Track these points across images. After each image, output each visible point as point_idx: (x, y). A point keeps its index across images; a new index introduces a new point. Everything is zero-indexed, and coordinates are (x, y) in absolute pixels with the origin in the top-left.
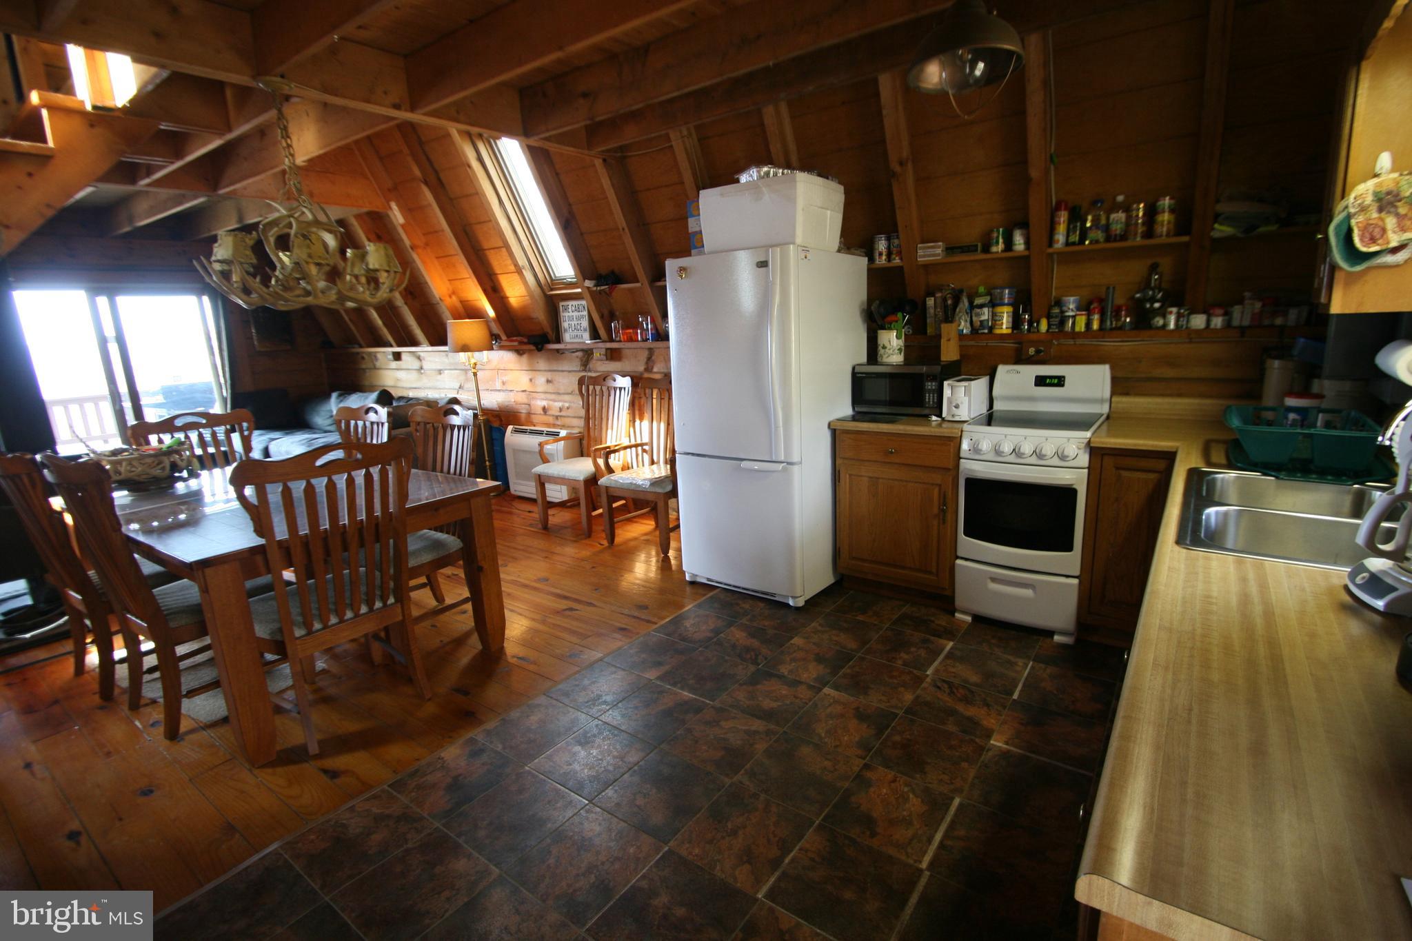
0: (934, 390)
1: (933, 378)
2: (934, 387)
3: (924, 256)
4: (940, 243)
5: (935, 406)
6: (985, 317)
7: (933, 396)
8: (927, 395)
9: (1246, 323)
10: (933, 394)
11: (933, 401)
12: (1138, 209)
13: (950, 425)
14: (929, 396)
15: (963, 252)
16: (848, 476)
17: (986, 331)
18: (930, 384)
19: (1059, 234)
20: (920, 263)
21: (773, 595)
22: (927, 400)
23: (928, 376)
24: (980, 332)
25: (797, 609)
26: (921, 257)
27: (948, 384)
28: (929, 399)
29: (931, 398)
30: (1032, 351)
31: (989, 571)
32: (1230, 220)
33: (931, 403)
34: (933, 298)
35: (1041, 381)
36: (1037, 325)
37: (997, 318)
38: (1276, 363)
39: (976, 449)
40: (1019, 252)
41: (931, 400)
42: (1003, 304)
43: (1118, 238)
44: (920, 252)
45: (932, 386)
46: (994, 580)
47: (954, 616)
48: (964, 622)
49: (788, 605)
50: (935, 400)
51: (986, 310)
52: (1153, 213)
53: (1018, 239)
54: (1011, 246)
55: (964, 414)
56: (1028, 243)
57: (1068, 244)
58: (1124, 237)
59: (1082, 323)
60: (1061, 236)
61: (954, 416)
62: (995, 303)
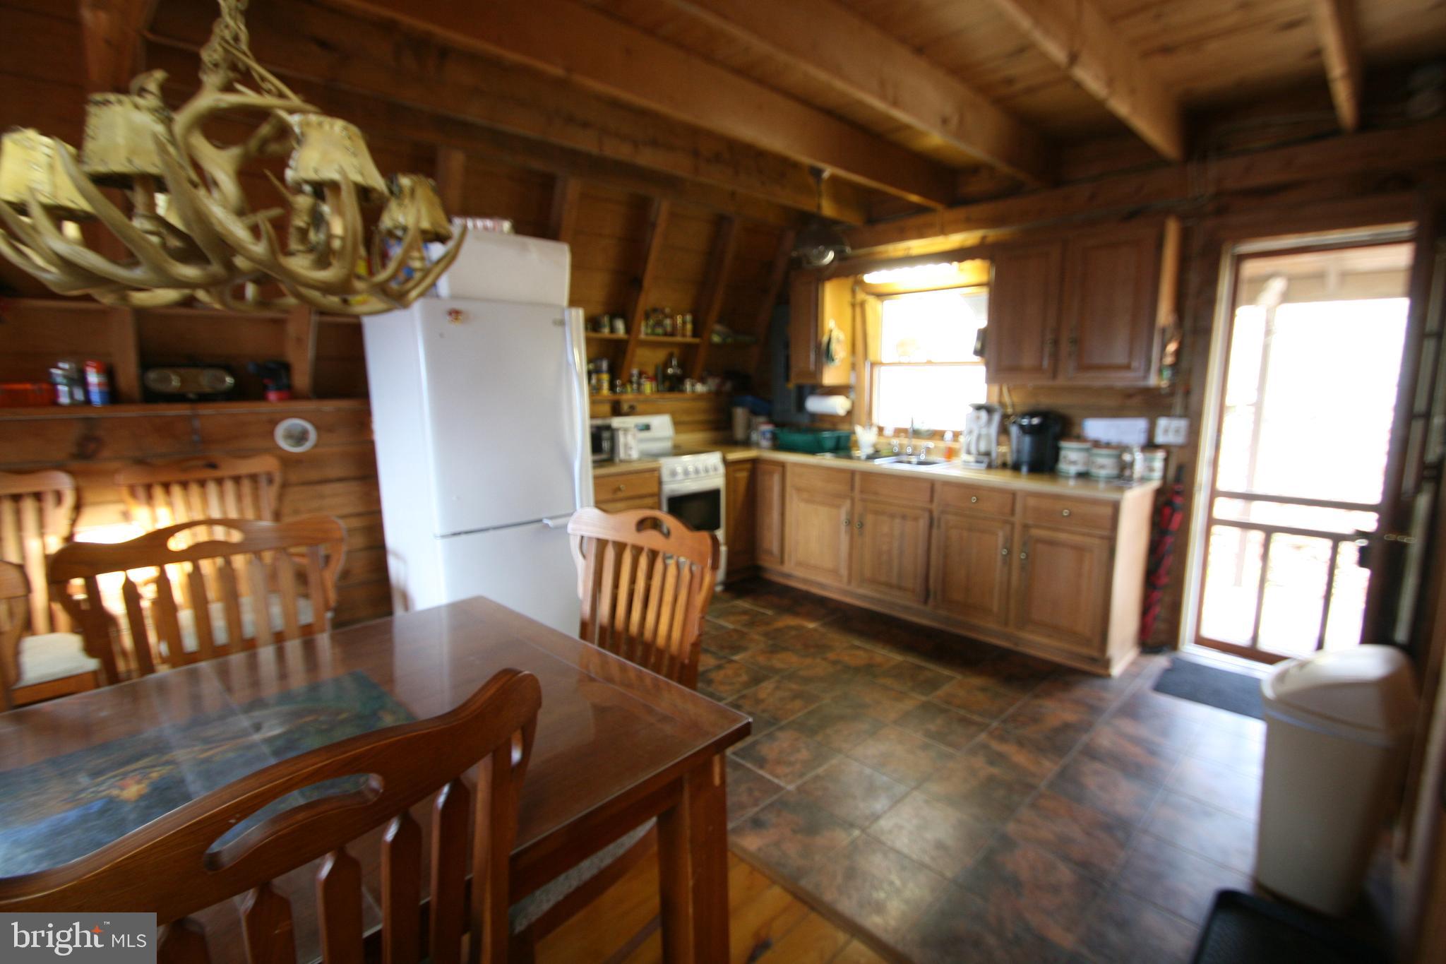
1: (607, 428)
6: (594, 381)
9: (715, 389)
12: (678, 319)
13: (630, 463)
17: (595, 392)
19: (642, 327)
27: (622, 432)
30: (626, 406)
35: (640, 427)
36: (625, 388)
37: (602, 382)
38: (739, 410)
40: (620, 335)
42: (604, 372)
43: (669, 335)
51: (594, 375)
52: (684, 323)
53: (620, 326)
54: (613, 330)
55: (635, 455)
56: (628, 330)
57: (647, 334)
58: (672, 334)
59: (648, 387)
60: (643, 329)
61: (630, 456)
62: (598, 371)
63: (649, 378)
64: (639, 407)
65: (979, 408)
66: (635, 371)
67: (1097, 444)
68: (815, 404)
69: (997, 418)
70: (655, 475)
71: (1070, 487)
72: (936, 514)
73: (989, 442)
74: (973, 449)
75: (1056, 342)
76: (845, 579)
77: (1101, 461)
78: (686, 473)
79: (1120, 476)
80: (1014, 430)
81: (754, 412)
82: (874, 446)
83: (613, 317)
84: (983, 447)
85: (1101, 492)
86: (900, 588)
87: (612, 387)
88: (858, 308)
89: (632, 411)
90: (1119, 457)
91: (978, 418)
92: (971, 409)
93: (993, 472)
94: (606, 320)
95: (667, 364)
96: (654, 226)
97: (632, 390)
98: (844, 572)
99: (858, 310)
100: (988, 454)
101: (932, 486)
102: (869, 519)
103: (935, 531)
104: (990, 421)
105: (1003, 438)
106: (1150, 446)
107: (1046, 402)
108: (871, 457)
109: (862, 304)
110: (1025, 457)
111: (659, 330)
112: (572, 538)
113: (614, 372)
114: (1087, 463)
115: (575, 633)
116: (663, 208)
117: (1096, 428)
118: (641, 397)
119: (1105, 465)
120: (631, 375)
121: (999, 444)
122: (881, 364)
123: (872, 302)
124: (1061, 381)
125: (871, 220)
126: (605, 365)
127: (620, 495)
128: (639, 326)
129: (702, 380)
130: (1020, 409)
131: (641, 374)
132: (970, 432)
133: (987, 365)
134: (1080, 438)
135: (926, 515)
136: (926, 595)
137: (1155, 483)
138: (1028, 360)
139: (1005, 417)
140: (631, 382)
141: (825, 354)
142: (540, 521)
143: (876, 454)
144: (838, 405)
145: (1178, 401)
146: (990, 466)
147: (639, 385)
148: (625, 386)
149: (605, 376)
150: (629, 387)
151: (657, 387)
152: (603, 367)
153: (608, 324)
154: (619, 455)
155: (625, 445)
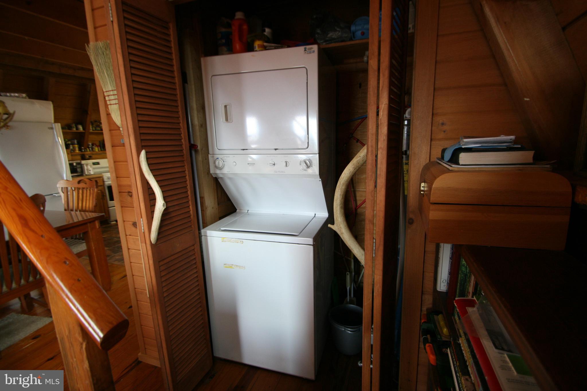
5: (81, 172)
6: (72, 148)
13: (90, 175)
14: (79, 169)
17: (73, 152)
22: (78, 171)
24: (71, 152)
30: (88, 156)
35: (94, 164)
37: (75, 148)
40: (81, 131)
42: (75, 144)
50: (81, 170)
51: (71, 146)
53: (81, 128)
54: (77, 129)
55: (92, 173)
56: (84, 129)
59: (96, 149)
60: (91, 128)
61: (90, 173)
62: (73, 144)
63: (96, 146)
64: (94, 156)
66: (90, 144)
70: (101, 179)
83: (77, 124)
87: (80, 149)
89: (90, 158)
94: (74, 125)
96: (89, 92)
97: (90, 150)
111: (98, 128)
112: (58, 188)
113: (80, 145)
115: (63, 210)
118: (94, 153)
126: (76, 142)
128: (89, 127)
131: (93, 145)
140: (89, 148)
142: (52, 194)
147: (92, 148)
148: (86, 149)
149: (76, 146)
150: (88, 149)
151: (101, 149)
152: (75, 142)
153: (75, 127)
154: (85, 173)
155: (87, 170)
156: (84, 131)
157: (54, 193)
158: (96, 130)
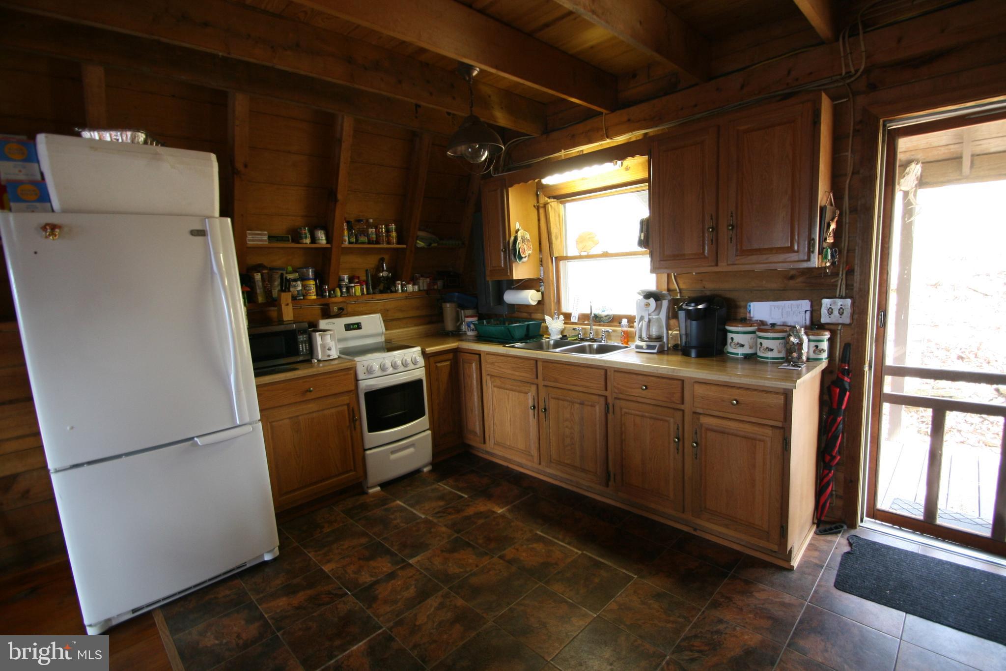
0: (305, 340)
1: (304, 331)
2: (305, 339)
3: (253, 241)
4: (266, 232)
5: (308, 352)
6: (300, 288)
7: (306, 346)
8: (301, 345)
9: (425, 288)
10: (305, 344)
11: (306, 349)
12: (382, 228)
13: (326, 363)
14: (302, 346)
15: (277, 241)
16: (269, 424)
17: (302, 298)
18: (301, 337)
19: (345, 236)
20: (249, 246)
21: (244, 565)
22: (301, 349)
23: (299, 331)
24: (298, 298)
25: (275, 560)
26: (250, 240)
27: (319, 334)
28: (303, 348)
29: (304, 347)
30: (336, 309)
31: (389, 448)
32: (422, 239)
33: (305, 351)
34: (259, 274)
35: (348, 327)
36: (334, 292)
37: (308, 288)
38: (448, 305)
39: (369, 371)
40: (323, 244)
41: (304, 349)
42: (309, 279)
43: (374, 243)
44: (249, 237)
45: (303, 338)
46: (394, 452)
47: (367, 493)
48: (377, 492)
49: (266, 563)
50: (307, 348)
51: (299, 283)
52: (388, 231)
53: (321, 236)
54: (314, 240)
55: (334, 354)
56: (329, 240)
57: (350, 243)
58: (377, 242)
59: (359, 290)
60: (346, 238)
61: (329, 356)
62: (303, 278)
63: (359, 282)
64: (350, 309)
65: (648, 295)
66: (346, 277)
67: (762, 326)
68: (511, 297)
69: (665, 303)
70: (351, 373)
71: (738, 375)
72: (610, 400)
73: (660, 327)
74: (644, 335)
75: (715, 229)
76: (536, 460)
77: (766, 343)
78: (383, 368)
79: (787, 359)
80: (682, 314)
81: (462, 307)
82: (562, 332)
83: (312, 228)
84: (654, 332)
85: (769, 379)
86: (584, 470)
87: (320, 292)
88: (541, 209)
89: (341, 313)
90: (786, 339)
91: (648, 305)
92: (641, 297)
93: (665, 357)
94: (307, 231)
95: (379, 268)
96: (340, 141)
97: (342, 293)
98: (535, 453)
99: (542, 211)
100: (659, 338)
101: (606, 372)
102: (552, 404)
103: (610, 416)
104: (658, 308)
105: (673, 322)
106: (815, 326)
107: (710, 287)
108: (557, 344)
109: (545, 205)
110: (694, 342)
111: (363, 239)
113: (321, 278)
114: (754, 345)
116: (346, 125)
117: (760, 310)
118: (351, 300)
119: (772, 348)
120: (341, 280)
121: (668, 328)
122: (566, 258)
123: (553, 204)
124: (723, 267)
125: (547, 131)
126: (311, 272)
127: (310, 396)
128: (342, 235)
129: (414, 281)
130: (686, 295)
131: (351, 280)
132: (642, 318)
133: (652, 255)
134: (745, 321)
135: (602, 400)
136: (607, 478)
137: (824, 365)
138: (690, 248)
139: (674, 302)
140: (340, 287)
141: (513, 253)
142: (189, 440)
143: (562, 342)
144: (531, 297)
145: (841, 282)
146: (661, 352)
147: (348, 288)
148: (334, 290)
149: (312, 282)
150: (338, 290)
151: (368, 289)
152: (309, 275)
153: (308, 236)
154: (318, 356)
155: (323, 346)
156: (329, 246)
157: (196, 435)
158: (357, 242)
